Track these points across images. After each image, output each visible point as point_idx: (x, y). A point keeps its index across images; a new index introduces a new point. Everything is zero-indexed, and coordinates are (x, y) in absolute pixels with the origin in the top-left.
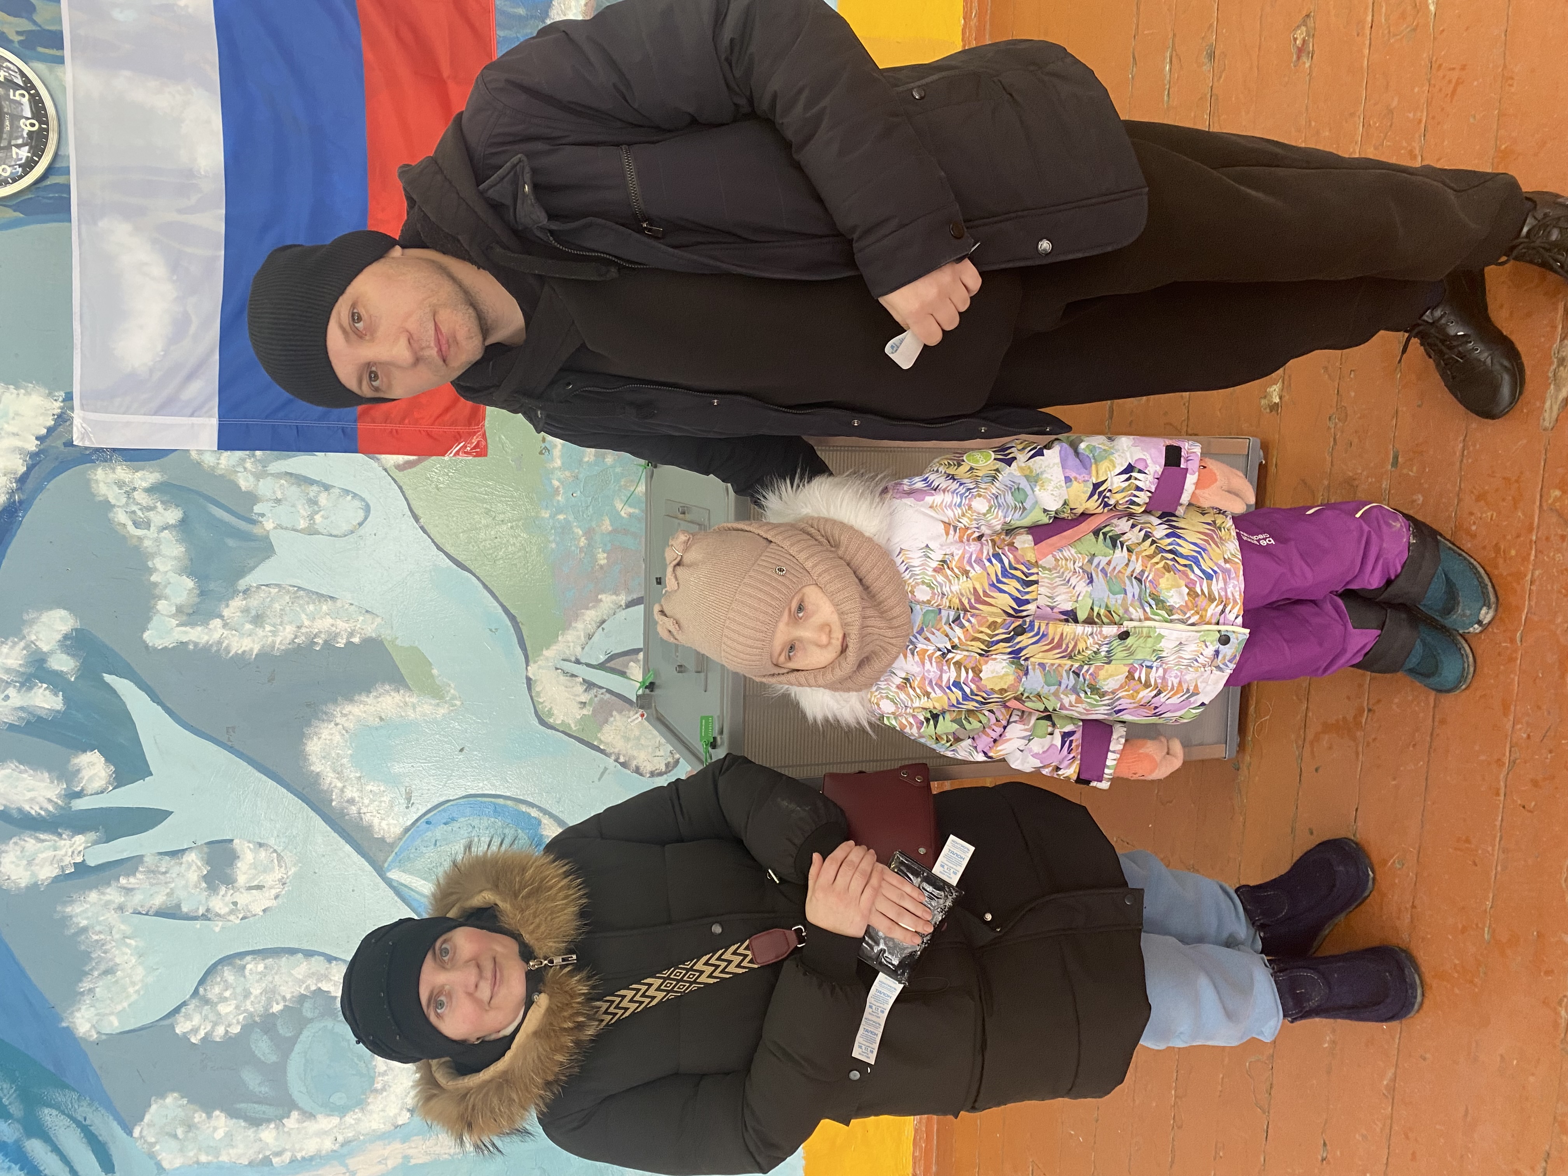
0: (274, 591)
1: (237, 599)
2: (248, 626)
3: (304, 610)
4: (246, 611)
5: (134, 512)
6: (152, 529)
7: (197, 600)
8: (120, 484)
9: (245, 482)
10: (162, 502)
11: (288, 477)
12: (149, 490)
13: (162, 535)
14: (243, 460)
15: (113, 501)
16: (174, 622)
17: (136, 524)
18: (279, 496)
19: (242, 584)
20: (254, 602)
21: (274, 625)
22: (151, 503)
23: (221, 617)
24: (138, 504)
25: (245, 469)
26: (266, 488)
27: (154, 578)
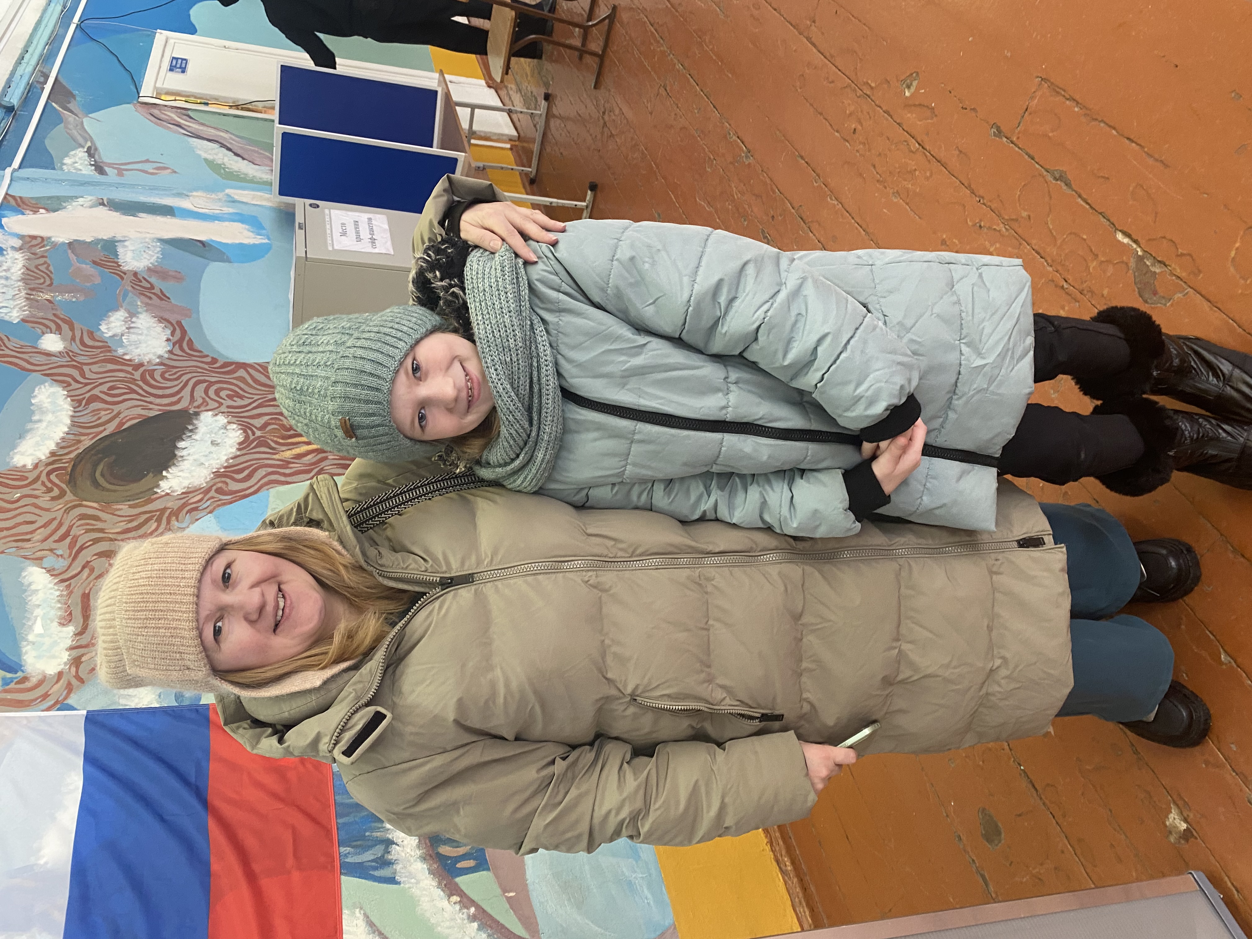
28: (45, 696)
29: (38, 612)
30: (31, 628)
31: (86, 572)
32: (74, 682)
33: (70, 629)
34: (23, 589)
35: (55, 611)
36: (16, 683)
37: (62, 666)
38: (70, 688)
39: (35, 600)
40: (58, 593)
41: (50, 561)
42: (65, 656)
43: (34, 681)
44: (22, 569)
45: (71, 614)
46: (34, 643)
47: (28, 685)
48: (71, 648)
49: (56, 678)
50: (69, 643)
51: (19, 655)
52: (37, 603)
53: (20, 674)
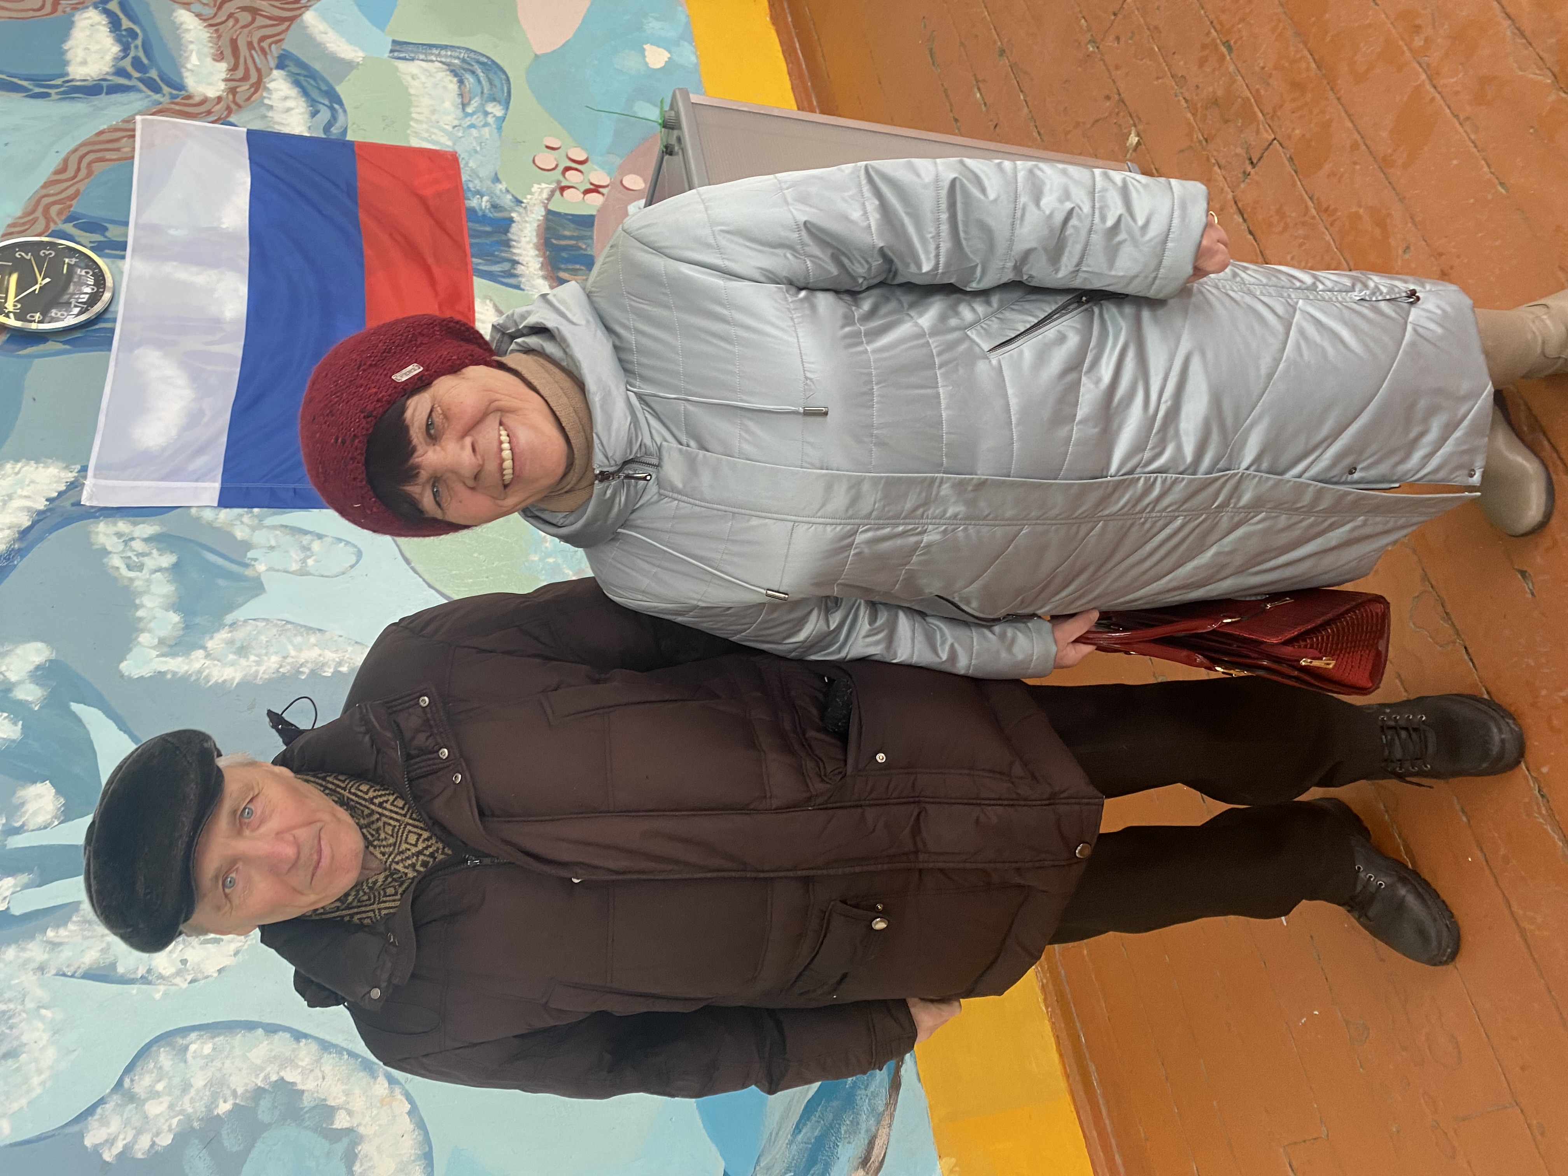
0: (261, 624)
1: (222, 632)
2: (231, 657)
3: (291, 642)
4: (231, 642)
5: (130, 557)
6: (144, 572)
7: (181, 633)
8: (119, 535)
9: (240, 533)
10: (158, 550)
11: (283, 529)
12: (147, 540)
13: (154, 576)
14: (241, 516)
15: (109, 548)
16: (155, 653)
17: (129, 568)
18: (273, 543)
19: (229, 619)
20: (240, 634)
21: (258, 656)
22: (147, 550)
23: (204, 648)
24: (134, 551)
25: (242, 523)
26: (260, 537)
27: (140, 613)
28: (209, 113)
29: (191, 47)
30: (188, 59)
31: (231, 22)
32: (233, 106)
33: (223, 66)
34: (176, 28)
35: (208, 50)
36: (182, 99)
37: (221, 93)
38: (229, 111)
39: (189, 37)
40: (209, 35)
41: (196, 7)
42: (222, 86)
43: (197, 99)
44: (173, 11)
45: (222, 53)
46: (192, 71)
47: (191, 101)
48: (225, 80)
49: (216, 101)
50: (224, 75)
51: (182, 78)
52: (191, 39)
53: (183, 93)
